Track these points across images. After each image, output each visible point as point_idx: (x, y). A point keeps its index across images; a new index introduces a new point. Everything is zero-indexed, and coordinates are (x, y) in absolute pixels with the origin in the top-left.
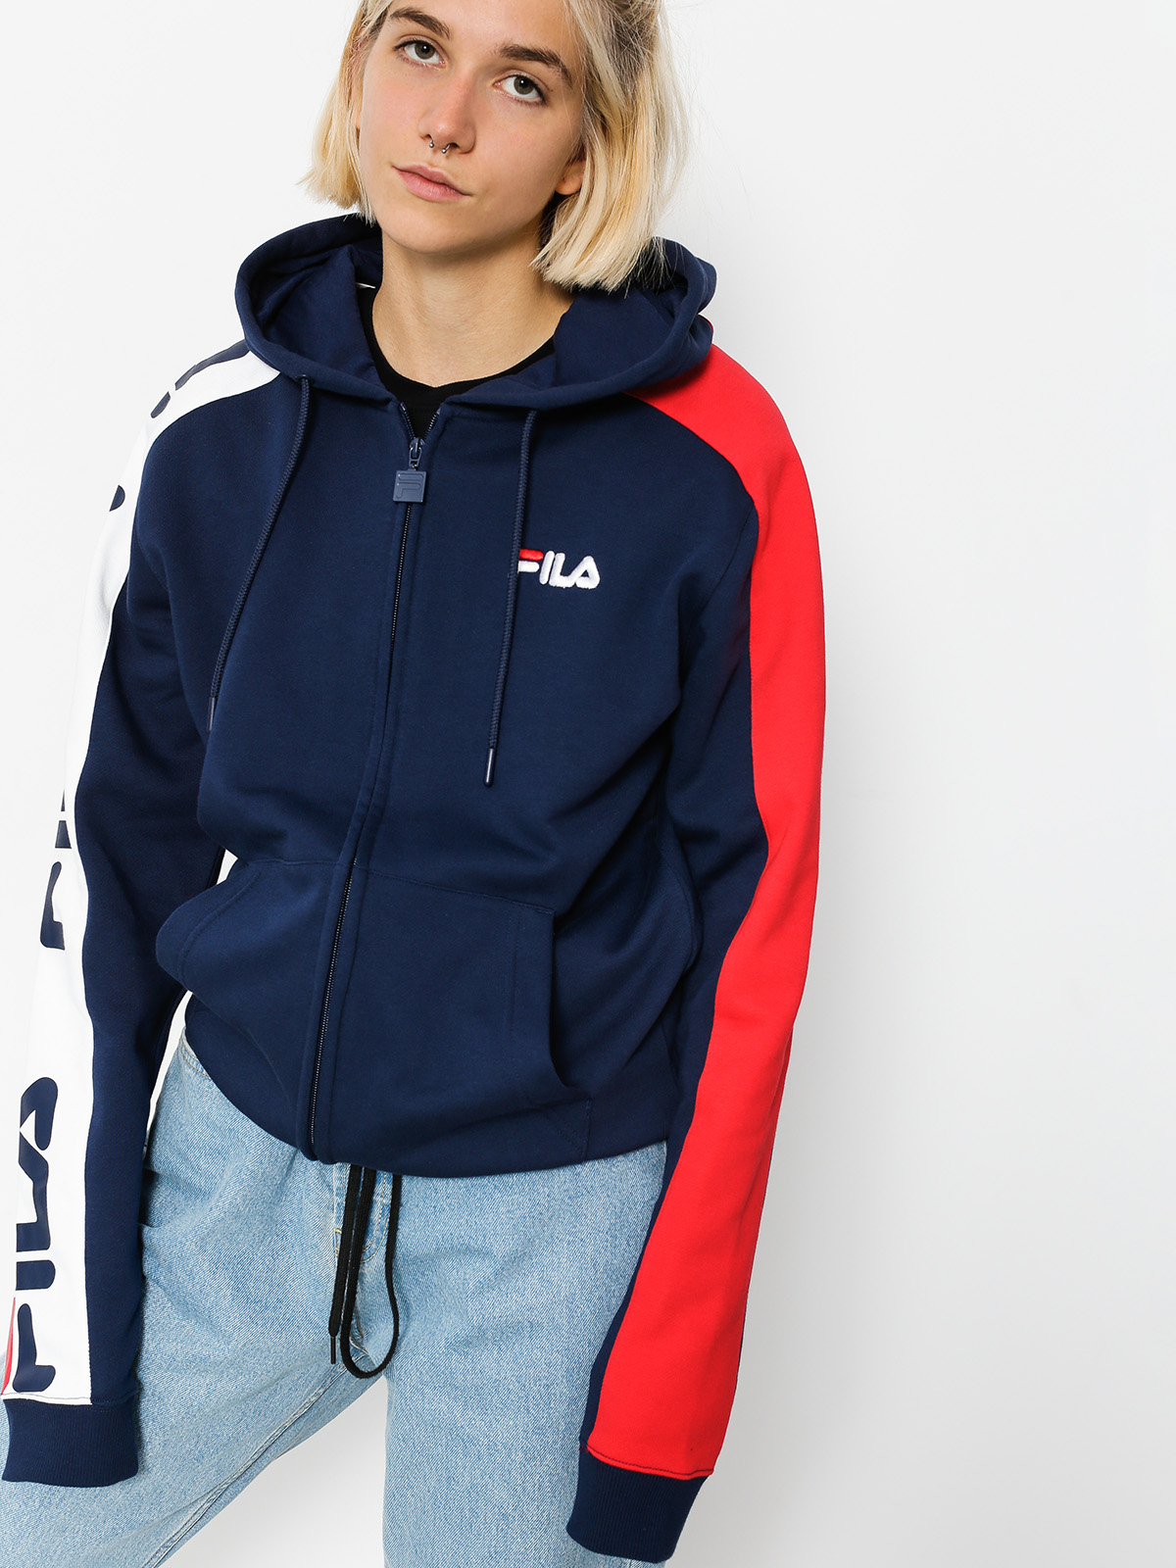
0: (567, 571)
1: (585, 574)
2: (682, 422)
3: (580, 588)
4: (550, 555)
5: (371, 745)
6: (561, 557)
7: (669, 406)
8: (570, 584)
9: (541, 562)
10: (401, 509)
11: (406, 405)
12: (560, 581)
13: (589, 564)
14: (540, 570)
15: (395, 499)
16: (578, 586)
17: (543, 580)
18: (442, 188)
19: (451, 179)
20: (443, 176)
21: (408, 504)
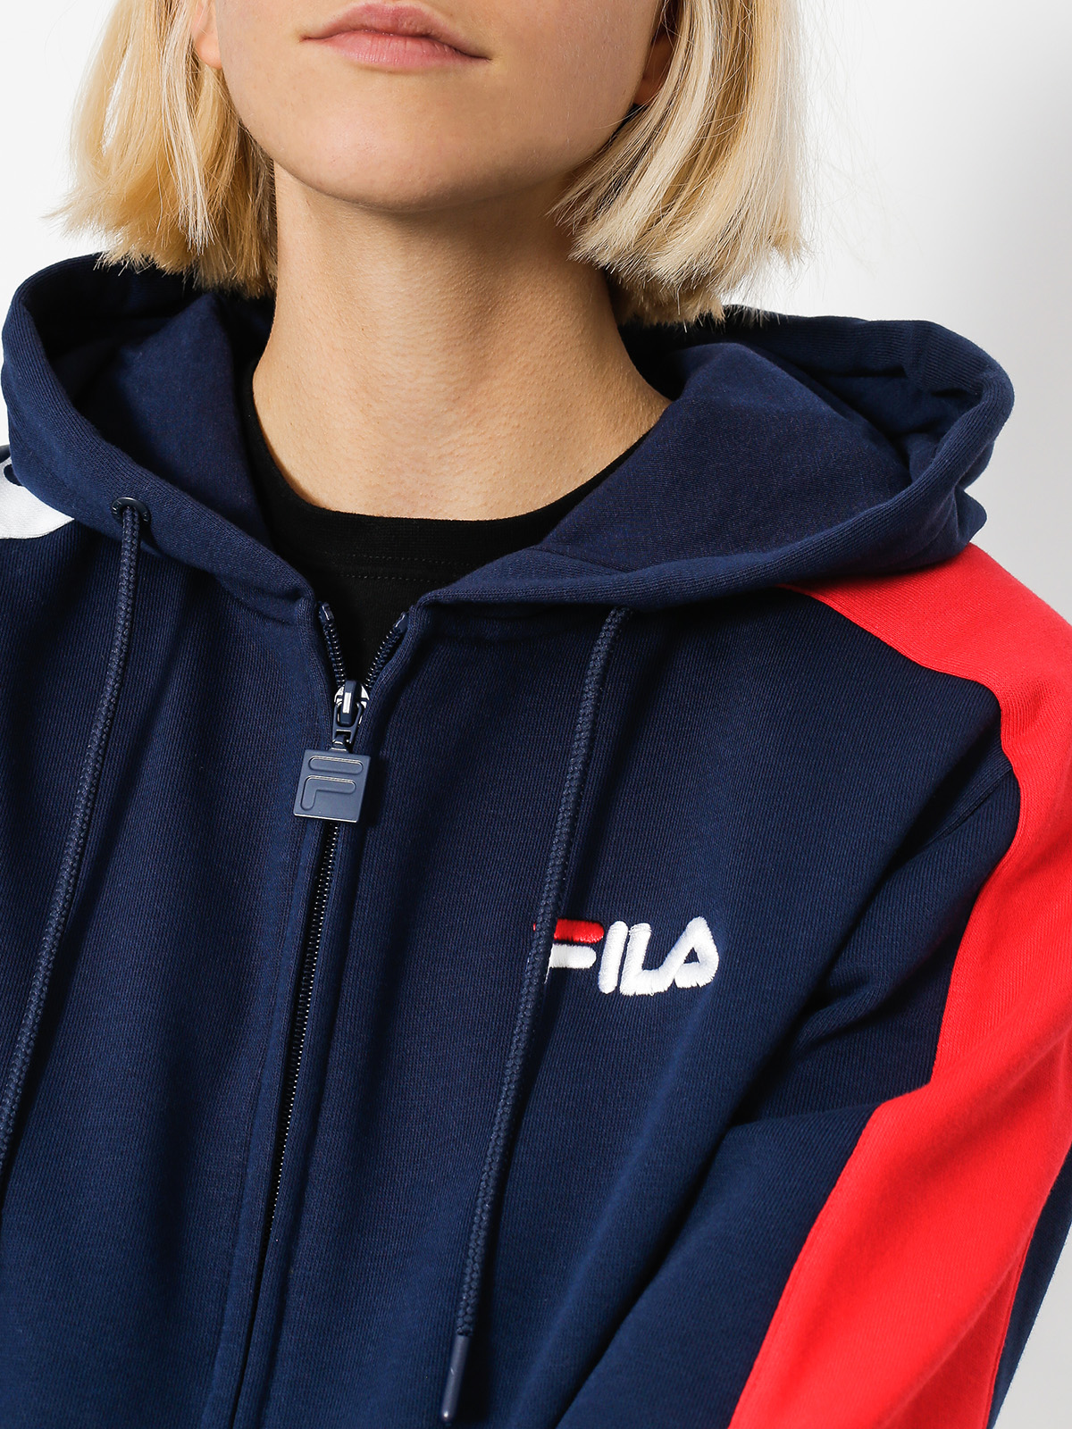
0: (654, 960)
1: (692, 957)
2: (883, 638)
3: (683, 989)
4: (618, 930)
5: (217, 1366)
6: (643, 932)
7: (852, 606)
8: (662, 986)
9: (599, 948)
10: (312, 838)
11: (332, 609)
12: (641, 983)
13: (698, 935)
14: (597, 965)
15: (298, 812)
16: (680, 985)
17: (607, 984)
18: (425, 47)
19: (441, 21)
20: (421, 14)
21: (328, 826)
